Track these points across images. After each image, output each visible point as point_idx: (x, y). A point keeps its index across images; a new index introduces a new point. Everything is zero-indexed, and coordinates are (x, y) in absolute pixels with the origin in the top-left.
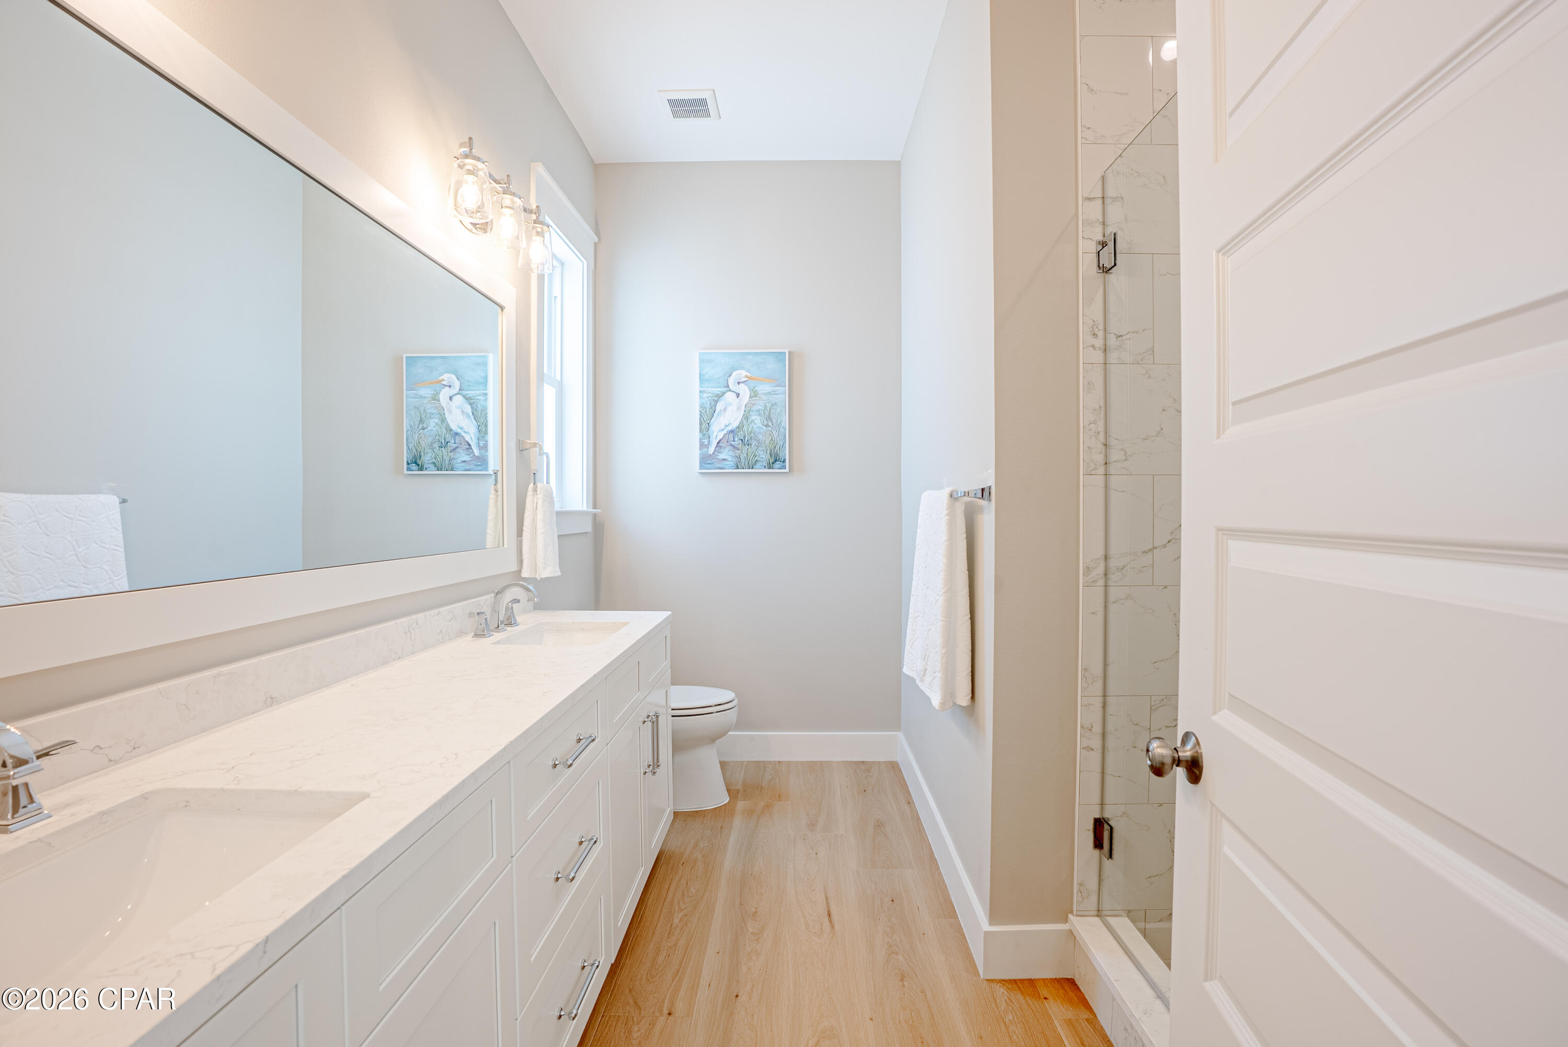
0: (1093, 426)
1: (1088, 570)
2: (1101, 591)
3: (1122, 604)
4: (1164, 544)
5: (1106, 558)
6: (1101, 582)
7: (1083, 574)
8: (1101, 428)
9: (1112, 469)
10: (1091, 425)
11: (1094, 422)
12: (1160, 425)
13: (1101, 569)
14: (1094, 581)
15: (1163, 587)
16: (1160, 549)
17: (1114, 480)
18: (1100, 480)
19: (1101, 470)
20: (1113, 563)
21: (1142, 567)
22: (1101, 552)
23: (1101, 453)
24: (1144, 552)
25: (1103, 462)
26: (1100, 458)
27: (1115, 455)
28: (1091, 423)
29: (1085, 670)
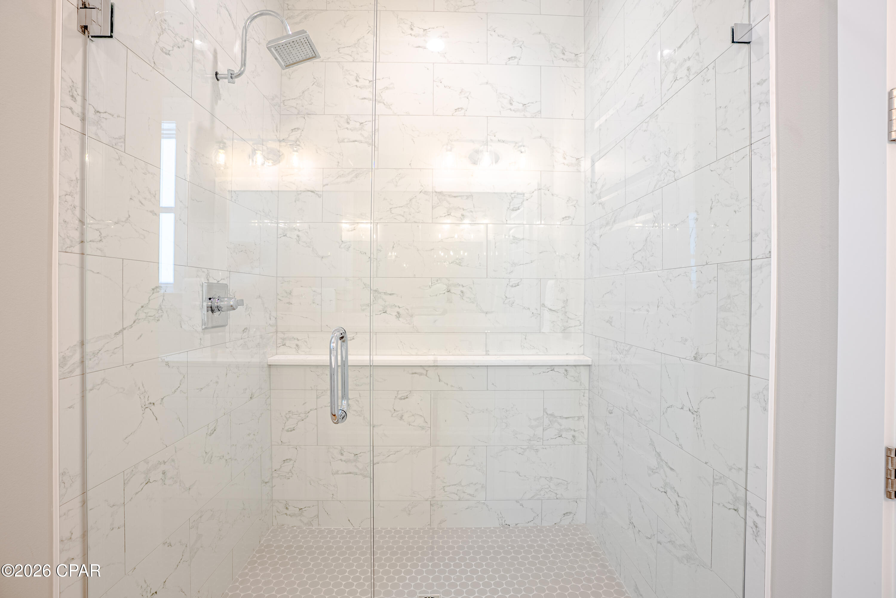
0: (68, 198)
1: (63, 361)
2: (77, 380)
3: (98, 389)
4: (130, 325)
5: (82, 344)
6: (78, 371)
7: (59, 365)
8: (77, 203)
9: (89, 248)
10: (67, 196)
11: (70, 194)
12: (128, 211)
13: (77, 357)
14: (71, 372)
15: (130, 365)
16: (128, 329)
17: (89, 259)
18: (76, 258)
19: (77, 249)
20: (89, 348)
21: (115, 349)
22: (76, 339)
23: (77, 230)
24: (116, 334)
25: (78, 240)
26: (76, 235)
27: (90, 235)
28: (67, 194)
29: (63, 474)
